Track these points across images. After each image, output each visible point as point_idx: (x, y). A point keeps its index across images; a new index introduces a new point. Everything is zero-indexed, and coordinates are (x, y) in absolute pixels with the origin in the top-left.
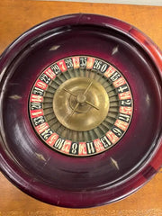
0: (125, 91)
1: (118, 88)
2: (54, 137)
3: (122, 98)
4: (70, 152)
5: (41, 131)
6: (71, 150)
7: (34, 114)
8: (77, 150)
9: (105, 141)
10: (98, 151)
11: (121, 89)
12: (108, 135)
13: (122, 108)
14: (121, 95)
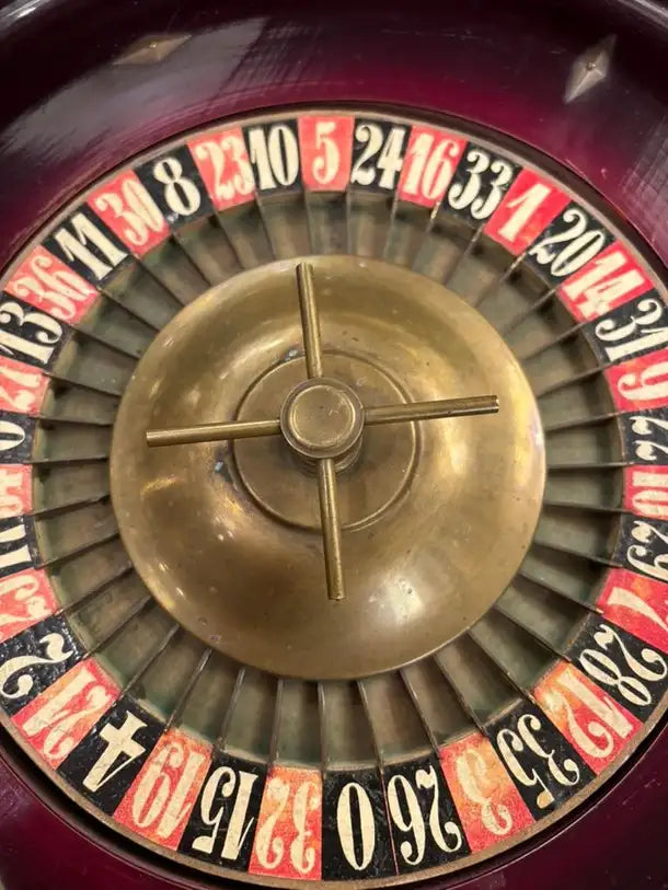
0: (91, 747)
1: (149, 737)
2: (329, 169)
3: (81, 677)
4: (184, 155)
5: (423, 142)
6: (190, 169)
7: (537, 195)
8: (157, 191)
9: (29, 332)
10: (37, 257)
11: (121, 741)
12: (32, 379)
13: (39, 611)
14: (101, 700)
